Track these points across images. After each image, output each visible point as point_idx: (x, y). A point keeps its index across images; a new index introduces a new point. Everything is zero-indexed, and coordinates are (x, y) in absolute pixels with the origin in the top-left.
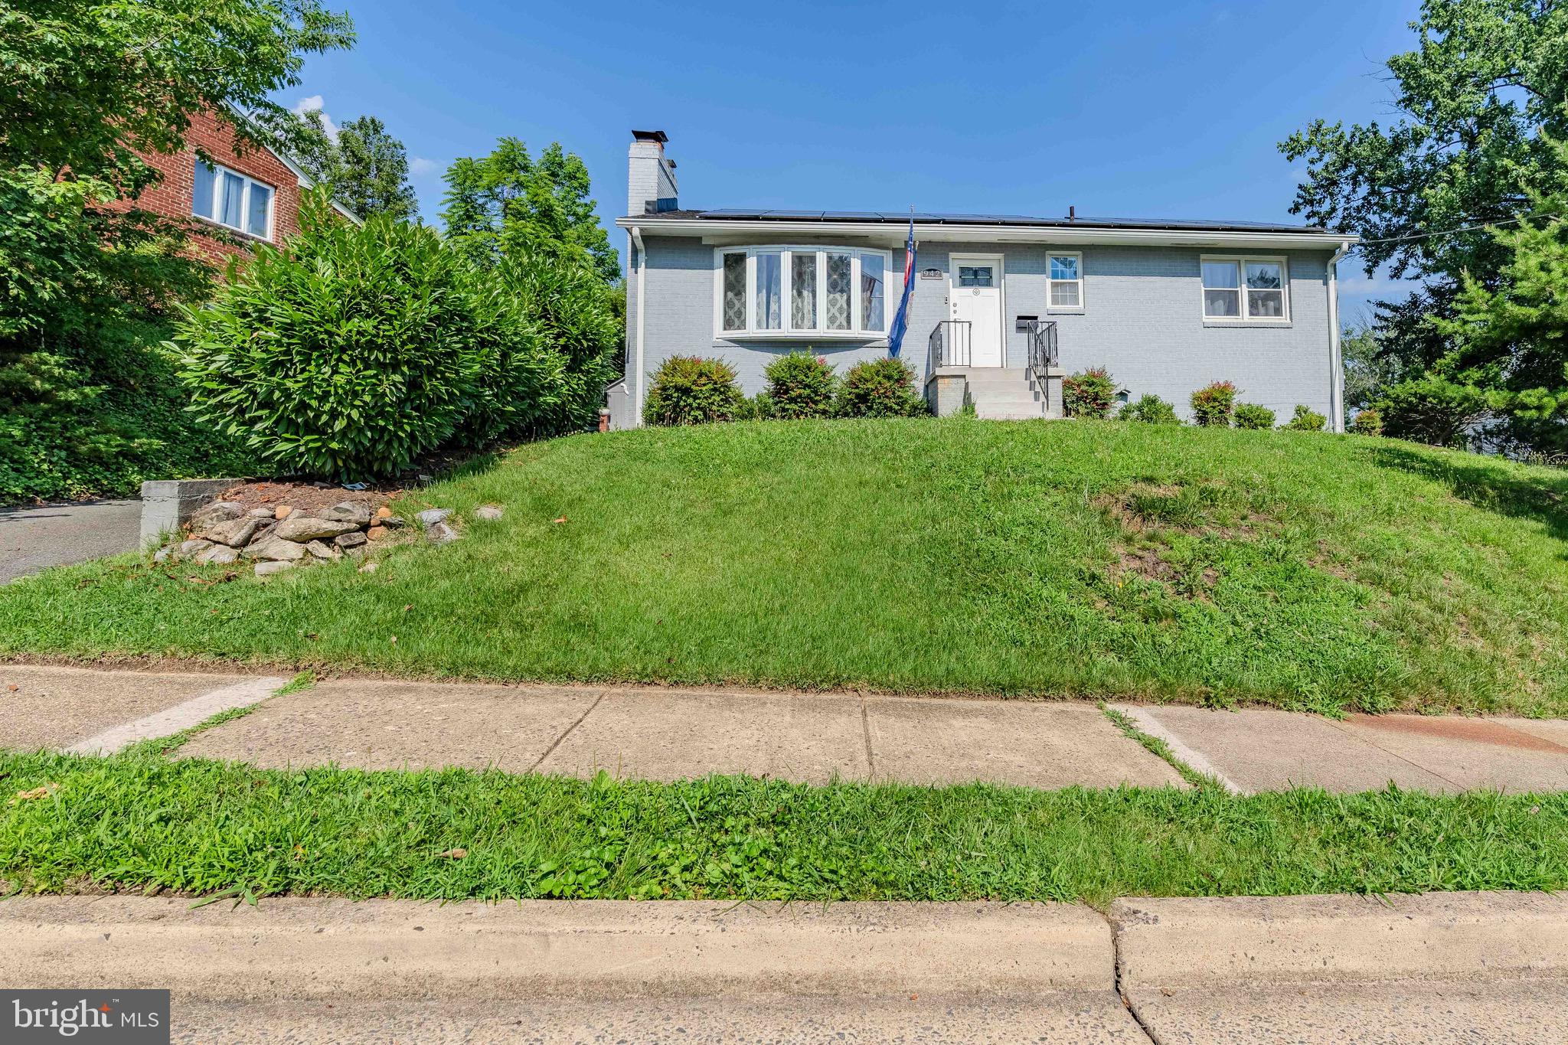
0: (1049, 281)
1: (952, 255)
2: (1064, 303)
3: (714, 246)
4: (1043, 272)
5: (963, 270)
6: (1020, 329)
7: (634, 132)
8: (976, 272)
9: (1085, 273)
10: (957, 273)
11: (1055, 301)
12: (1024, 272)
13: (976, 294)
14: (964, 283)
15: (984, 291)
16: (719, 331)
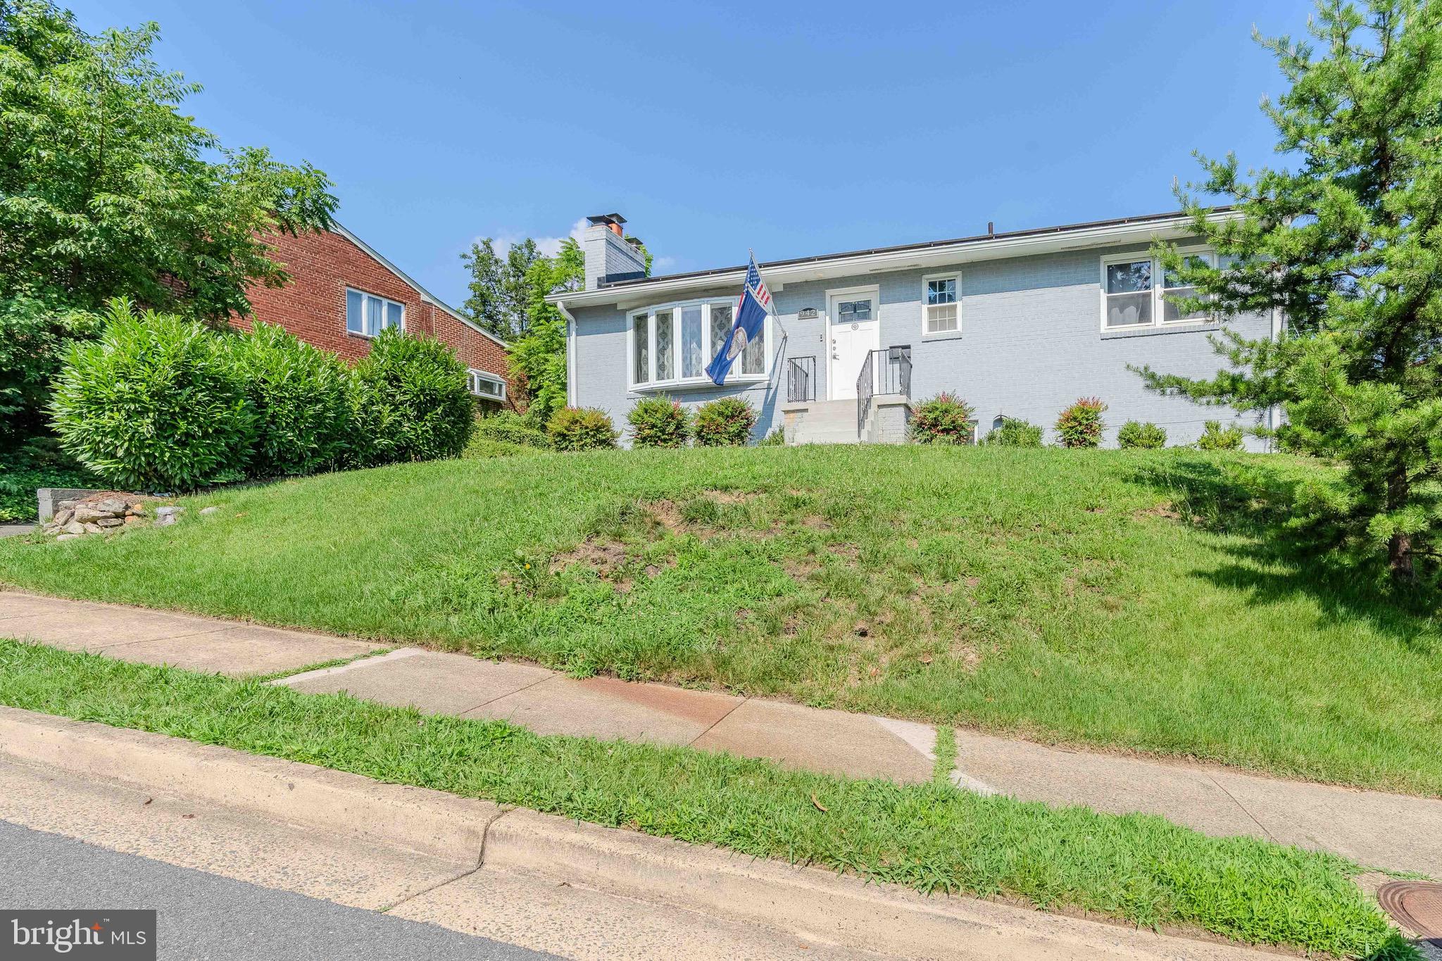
0: (925, 307)
1: (829, 292)
2: (943, 327)
3: (626, 310)
4: (919, 298)
5: (843, 307)
6: (894, 359)
7: (589, 218)
8: (855, 307)
9: (964, 294)
10: (836, 310)
11: (932, 326)
12: (900, 301)
13: (855, 328)
14: (843, 319)
15: (863, 325)
16: (632, 386)
